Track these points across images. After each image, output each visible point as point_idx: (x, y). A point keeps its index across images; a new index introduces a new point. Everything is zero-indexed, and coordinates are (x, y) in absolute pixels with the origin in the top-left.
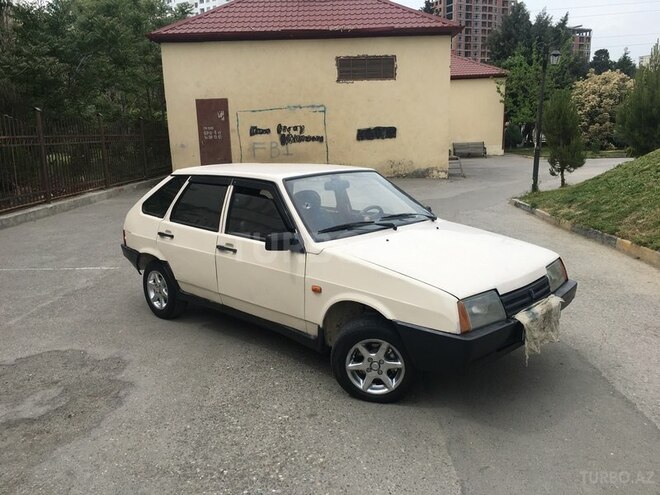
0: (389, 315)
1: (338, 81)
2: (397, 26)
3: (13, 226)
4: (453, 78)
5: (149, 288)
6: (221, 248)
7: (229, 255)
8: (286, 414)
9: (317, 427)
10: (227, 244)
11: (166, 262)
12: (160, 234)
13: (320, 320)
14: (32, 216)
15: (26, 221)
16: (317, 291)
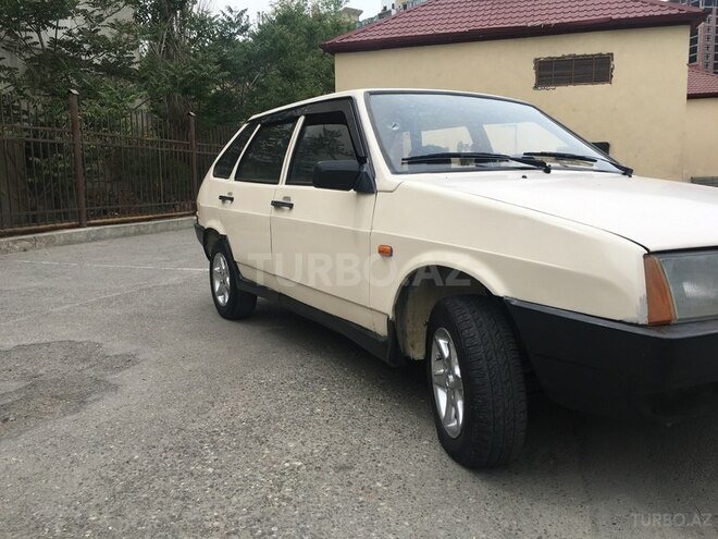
0: (498, 287)
1: (536, 87)
2: (615, 17)
3: (152, 233)
4: (691, 97)
5: (214, 277)
6: (277, 205)
7: (285, 215)
8: (300, 458)
9: (340, 490)
10: (285, 198)
11: (225, 237)
12: (221, 197)
13: (387, 305)
14: (175, 226)
15: (168, 230)
16: (386, 252)
